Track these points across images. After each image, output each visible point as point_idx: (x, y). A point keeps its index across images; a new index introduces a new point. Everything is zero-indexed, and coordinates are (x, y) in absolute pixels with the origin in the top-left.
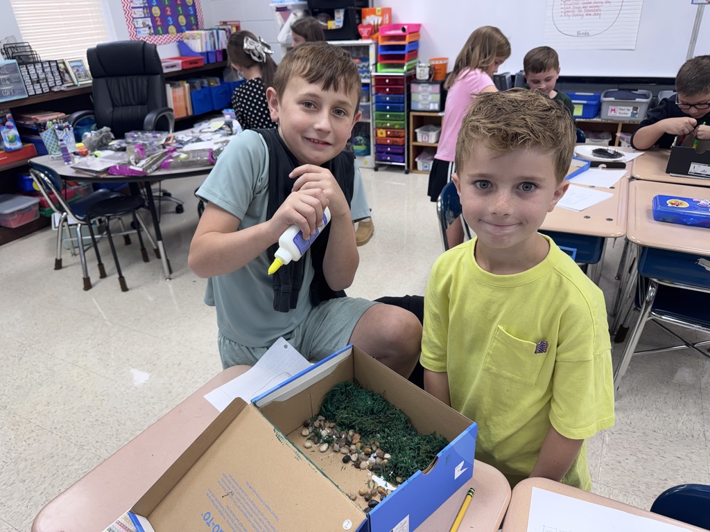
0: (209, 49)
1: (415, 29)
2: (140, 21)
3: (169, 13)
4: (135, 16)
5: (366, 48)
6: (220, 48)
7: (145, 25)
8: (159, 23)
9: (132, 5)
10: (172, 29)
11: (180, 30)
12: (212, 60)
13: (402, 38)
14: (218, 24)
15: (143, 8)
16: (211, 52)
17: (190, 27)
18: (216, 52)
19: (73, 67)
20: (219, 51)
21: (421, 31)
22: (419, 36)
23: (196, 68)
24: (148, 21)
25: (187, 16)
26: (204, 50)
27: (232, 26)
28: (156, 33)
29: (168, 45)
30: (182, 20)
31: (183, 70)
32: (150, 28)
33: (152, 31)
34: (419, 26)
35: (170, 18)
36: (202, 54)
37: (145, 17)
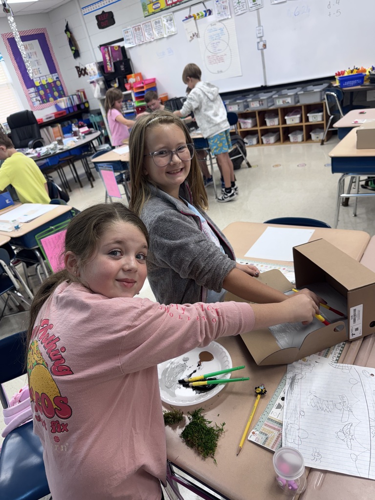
0: (69, 106)
1: (154, 81)
2: (34, 99)
3: (48, 92)
4: (31, 97)
5: (130, 94)
6: (75, 104)
7: (37, 100)
8: (44, 98)
9: (29, 92)
10: (51, 99)
11: (55, 99)
12: (71, 111)
13: (142, 87)
14: (75, 92)
15: (35, 92)
16: (70, 107)
17: (60, 96)
18: (73, 107)
19: (5, 126)
20: (75, 106)
21: (156, 82)
22: (156, 84)
23: (63, 116)
24: (39, 98)
25: (58, 91)
26: (66, 107)
27: (81, 92)
28: (43, 102)
29: (50, 108)
30: (56, 94)
31: (56, 118)
32: (40, 101)
33: (41, 102)
34: (154, 79)
35: (49, 94)
36: (65, 109)
37: (36, 96)
